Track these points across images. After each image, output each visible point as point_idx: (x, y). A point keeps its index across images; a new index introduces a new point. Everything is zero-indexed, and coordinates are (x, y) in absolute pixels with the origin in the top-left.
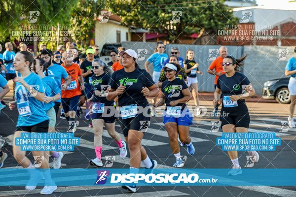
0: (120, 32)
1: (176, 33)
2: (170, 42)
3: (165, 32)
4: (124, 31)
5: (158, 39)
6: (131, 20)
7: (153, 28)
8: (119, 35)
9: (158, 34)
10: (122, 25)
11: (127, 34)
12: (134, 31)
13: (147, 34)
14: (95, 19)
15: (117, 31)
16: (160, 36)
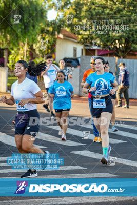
0: (76, 48)
1: (124, 50)
2: (119, 57)
3: (115, 49)
4: (80, 48)
5: (108, 55)
6: (86, 39)
7: (105, 45)
8: (75, 50)
9: (109, 50)
10: (78, 42)
11: (82, 50)
12: (88, 48)
13: (99, 51)
14: (56, 37)
15: (74, 48)
16: (111, 52)
